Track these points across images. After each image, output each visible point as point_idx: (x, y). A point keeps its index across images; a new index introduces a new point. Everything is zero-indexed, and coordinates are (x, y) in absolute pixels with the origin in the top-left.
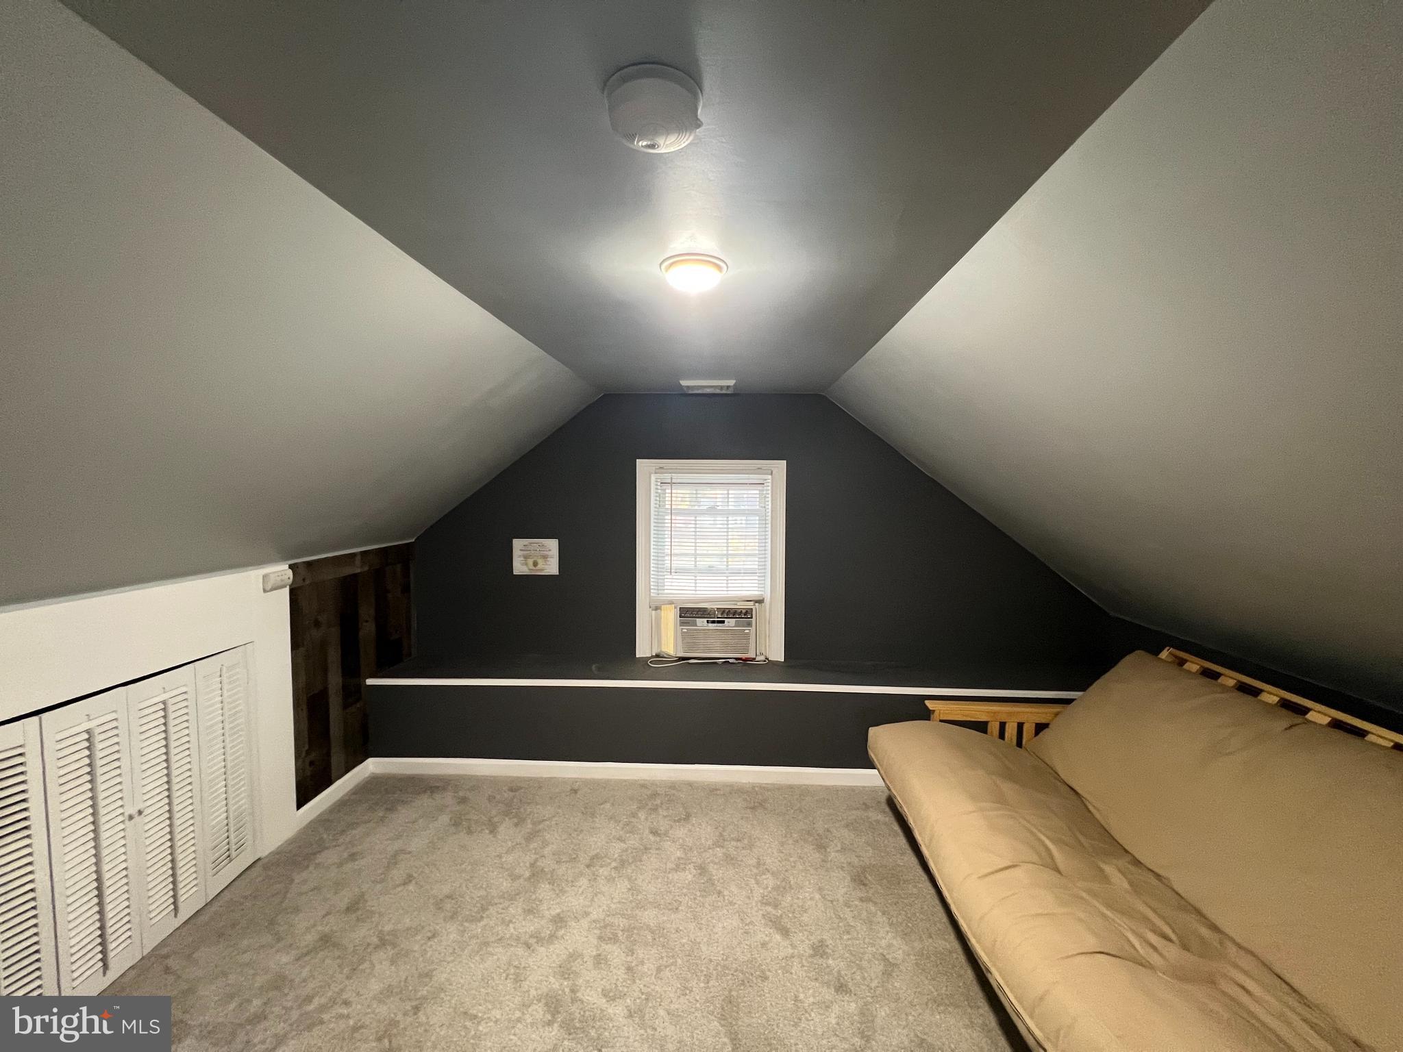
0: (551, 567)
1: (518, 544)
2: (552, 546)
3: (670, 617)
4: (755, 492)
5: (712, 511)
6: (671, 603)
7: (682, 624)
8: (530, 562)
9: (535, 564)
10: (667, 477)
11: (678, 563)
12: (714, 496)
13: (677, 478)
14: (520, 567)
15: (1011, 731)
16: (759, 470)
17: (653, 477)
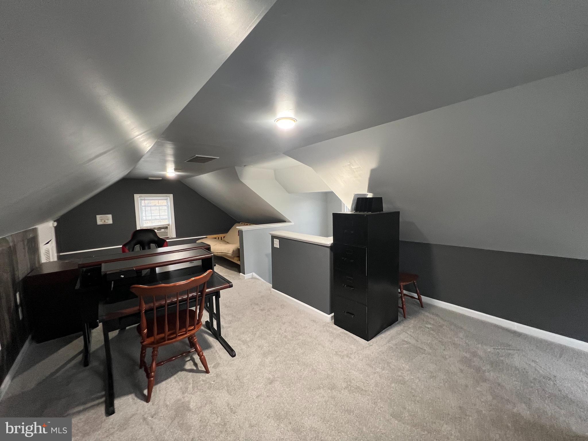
0: (110, 222)
1: (98, 216)
2: (110, 216)
4: (165, 201)
5: (155, 206)
9: (105, 221)
10: (143, 198)
11: (147, 218)
12: (155, 202)
14: (99, 222)
15: (220, 238)
16: (167, 196)
17: (139, 198)
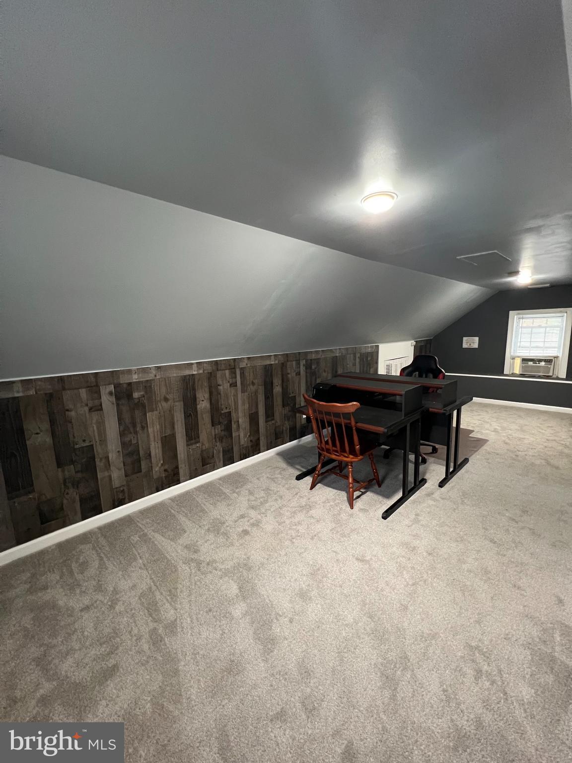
0: (476, 345)
1: (465, 339)
2: (477, 339)
3: (518, 362)
6: (518, 357)
7: (523, 363)
8: (468, 344)
9: (470, 345)
10: (521, 316)
11: (523, 344)
12: (541, 321)
13: (524, 316)
14: (465, 346)
16: (561, 312)
17: (515, 316)
